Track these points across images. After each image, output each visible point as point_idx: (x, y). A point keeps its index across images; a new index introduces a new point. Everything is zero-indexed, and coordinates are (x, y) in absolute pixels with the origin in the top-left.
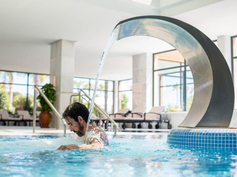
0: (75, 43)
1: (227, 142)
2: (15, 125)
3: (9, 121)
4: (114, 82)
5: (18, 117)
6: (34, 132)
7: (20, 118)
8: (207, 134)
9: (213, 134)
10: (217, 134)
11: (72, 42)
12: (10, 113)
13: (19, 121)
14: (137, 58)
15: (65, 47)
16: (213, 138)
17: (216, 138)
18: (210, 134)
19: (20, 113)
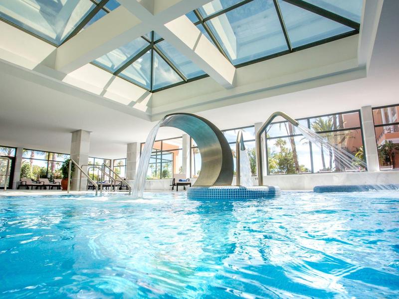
0: (91, 133)
1: (236, 194)
2: (37, 189)
3: (32, 186)
4: (111, 160)
5: (40, 183)
6: (68, 193)
7: (42, 184)
8: (223, 190)
9: (227, 190)
10: (230, 190)
11: (89, 132)
12: (33, 180)
13: (41, 186)
14: (130, 146)
15: (83, 136)
16: (227, 192)
17: (230, 192)
18: (225, 190)
19: (41, 180)
